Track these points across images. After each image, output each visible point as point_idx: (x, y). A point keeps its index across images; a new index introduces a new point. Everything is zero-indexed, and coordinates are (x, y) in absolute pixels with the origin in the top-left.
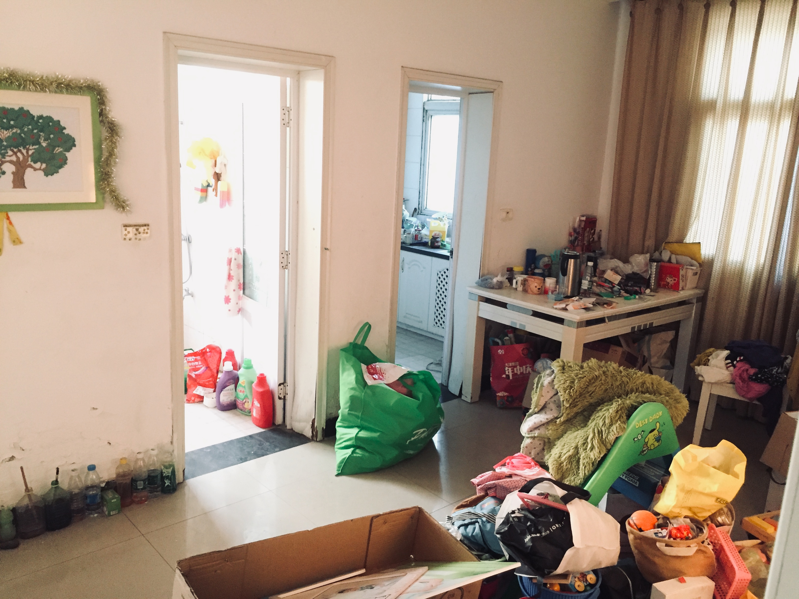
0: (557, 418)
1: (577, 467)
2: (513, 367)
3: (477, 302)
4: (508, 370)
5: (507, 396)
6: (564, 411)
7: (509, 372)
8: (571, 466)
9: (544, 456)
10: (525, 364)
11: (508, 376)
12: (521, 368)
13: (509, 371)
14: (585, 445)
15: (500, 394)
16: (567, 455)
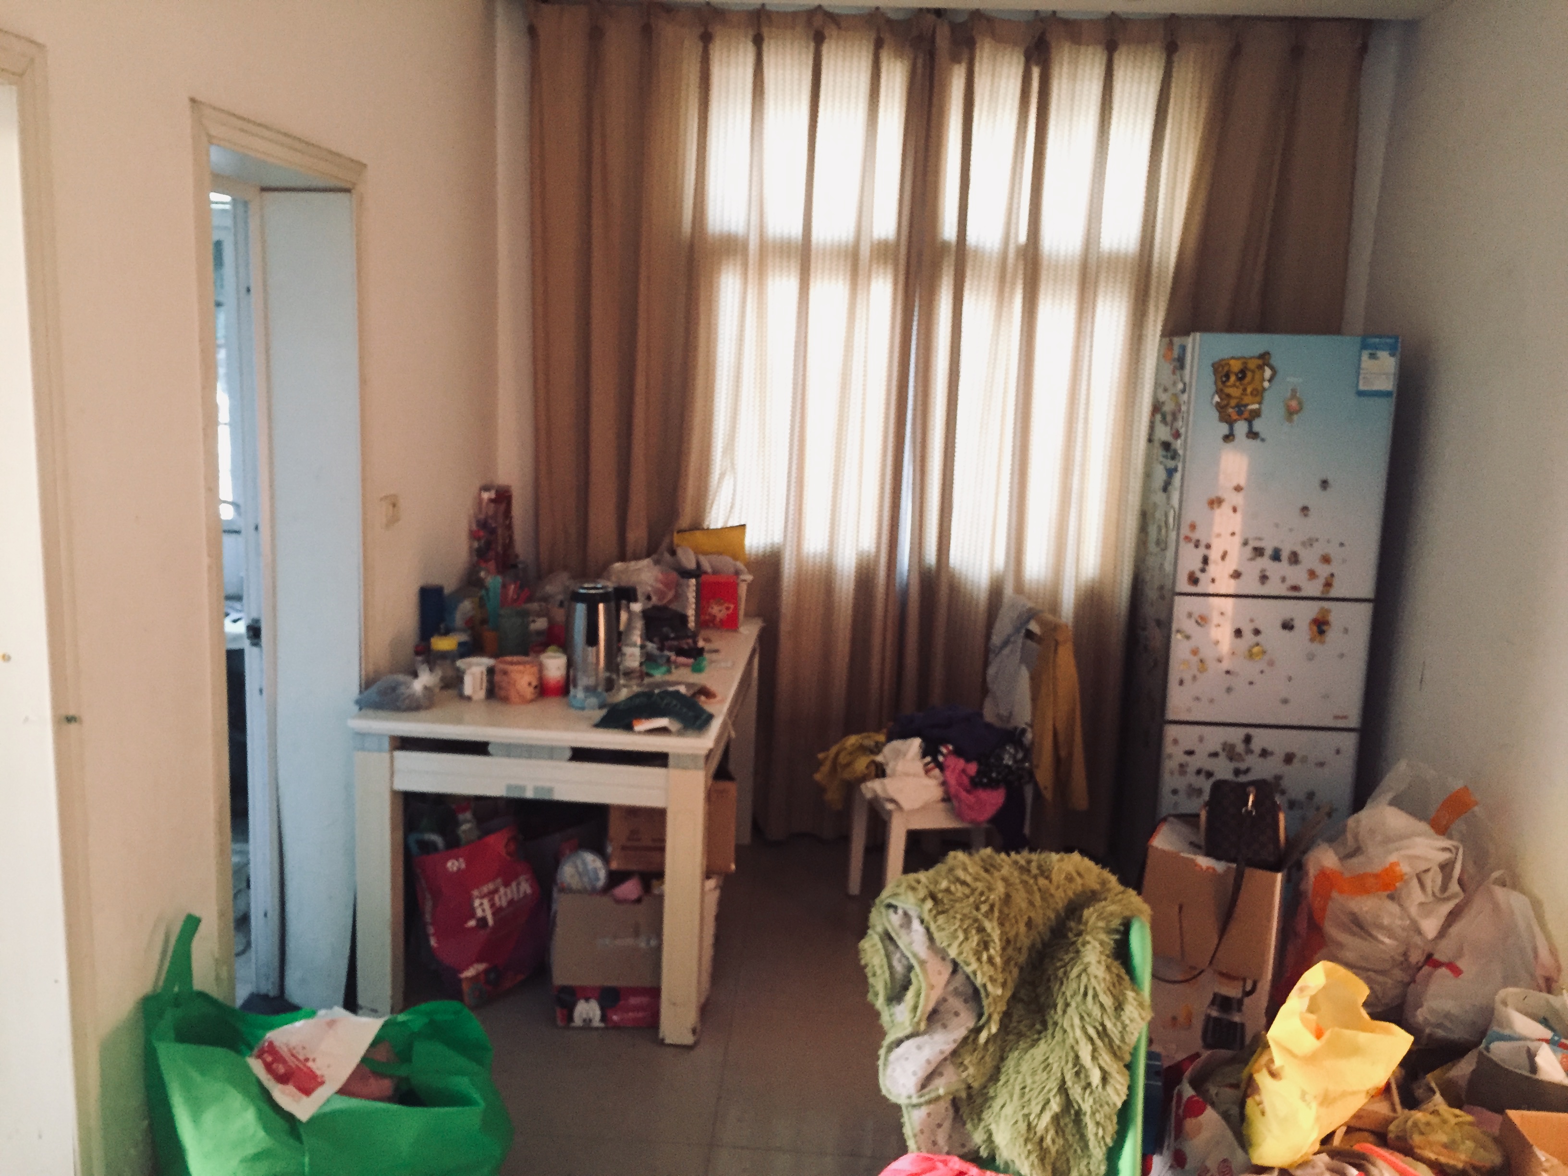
0: (977, 1030)
1: (1077, 1137)
2: (491, 894)
3: (386, 756)
4: (481, 904)
5: (486, 972)
6: (992, 1009)
7: (484, 910)
8: (1066, 1140)
9: (969, 1136)
10: (516, 876)
11: (483, 921)
12: (508, 891)
13: (482, 908)
14: (1082, 1076)
15: (470, 973)
16: (1047, 1118)
